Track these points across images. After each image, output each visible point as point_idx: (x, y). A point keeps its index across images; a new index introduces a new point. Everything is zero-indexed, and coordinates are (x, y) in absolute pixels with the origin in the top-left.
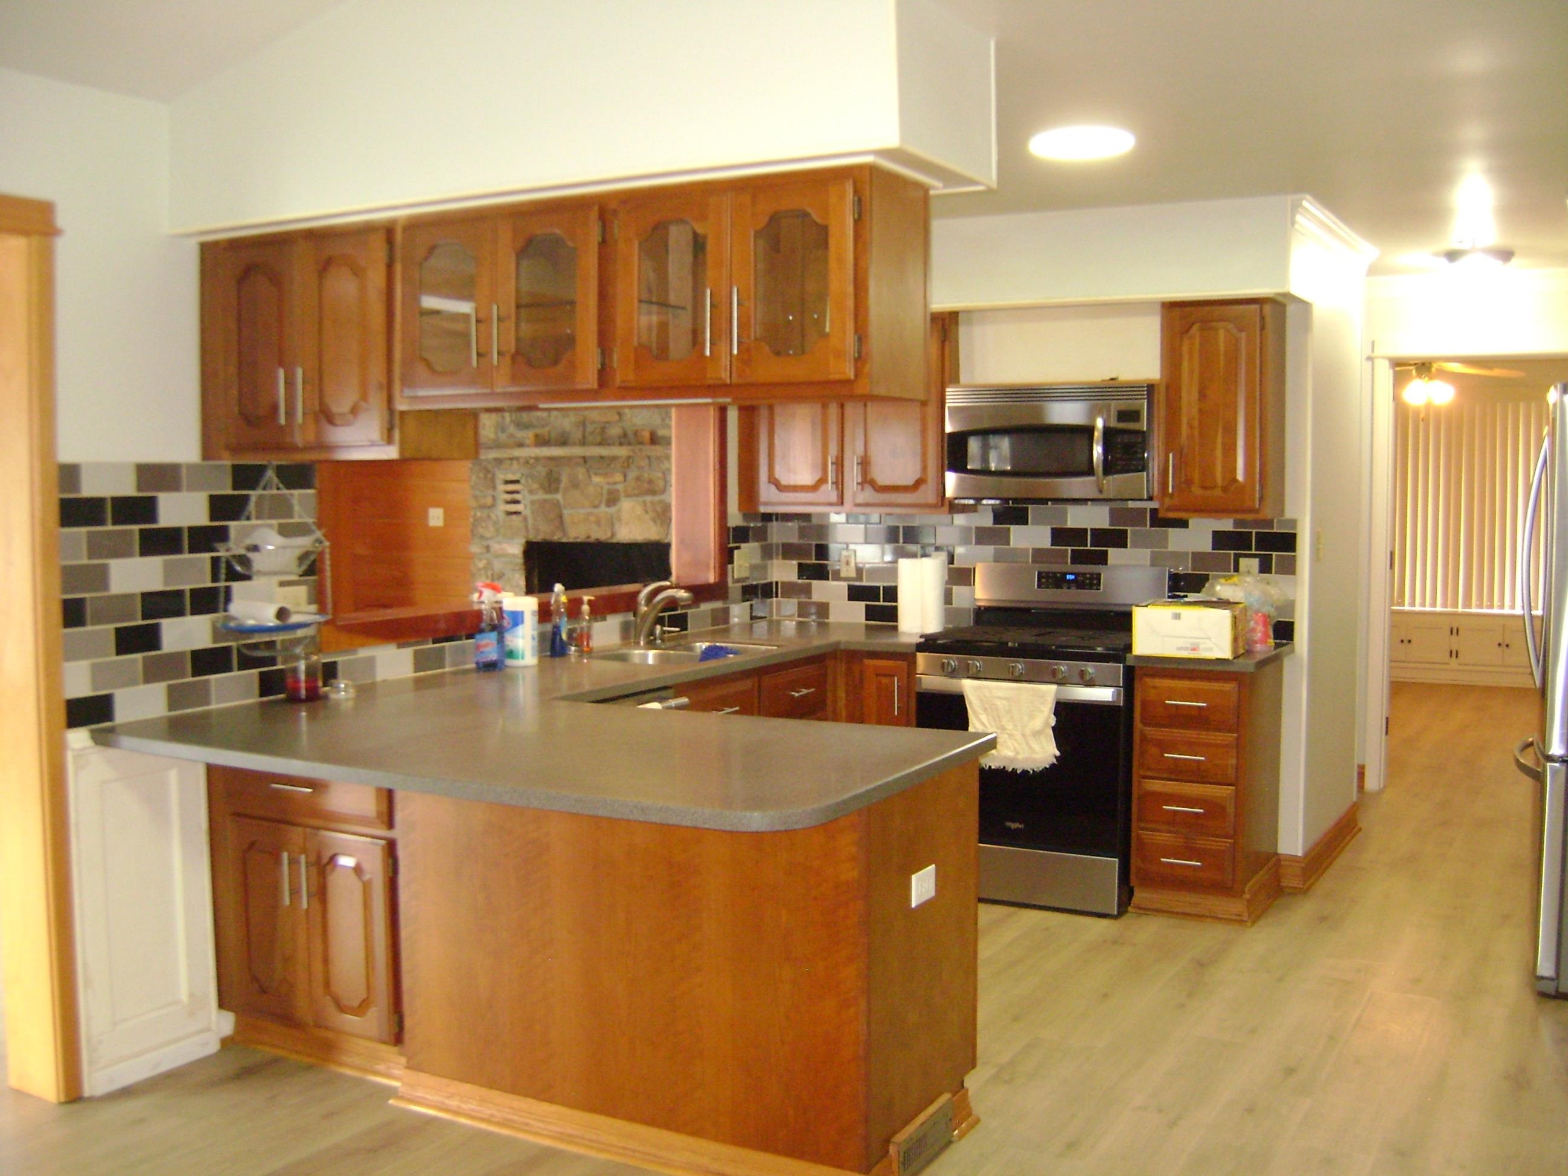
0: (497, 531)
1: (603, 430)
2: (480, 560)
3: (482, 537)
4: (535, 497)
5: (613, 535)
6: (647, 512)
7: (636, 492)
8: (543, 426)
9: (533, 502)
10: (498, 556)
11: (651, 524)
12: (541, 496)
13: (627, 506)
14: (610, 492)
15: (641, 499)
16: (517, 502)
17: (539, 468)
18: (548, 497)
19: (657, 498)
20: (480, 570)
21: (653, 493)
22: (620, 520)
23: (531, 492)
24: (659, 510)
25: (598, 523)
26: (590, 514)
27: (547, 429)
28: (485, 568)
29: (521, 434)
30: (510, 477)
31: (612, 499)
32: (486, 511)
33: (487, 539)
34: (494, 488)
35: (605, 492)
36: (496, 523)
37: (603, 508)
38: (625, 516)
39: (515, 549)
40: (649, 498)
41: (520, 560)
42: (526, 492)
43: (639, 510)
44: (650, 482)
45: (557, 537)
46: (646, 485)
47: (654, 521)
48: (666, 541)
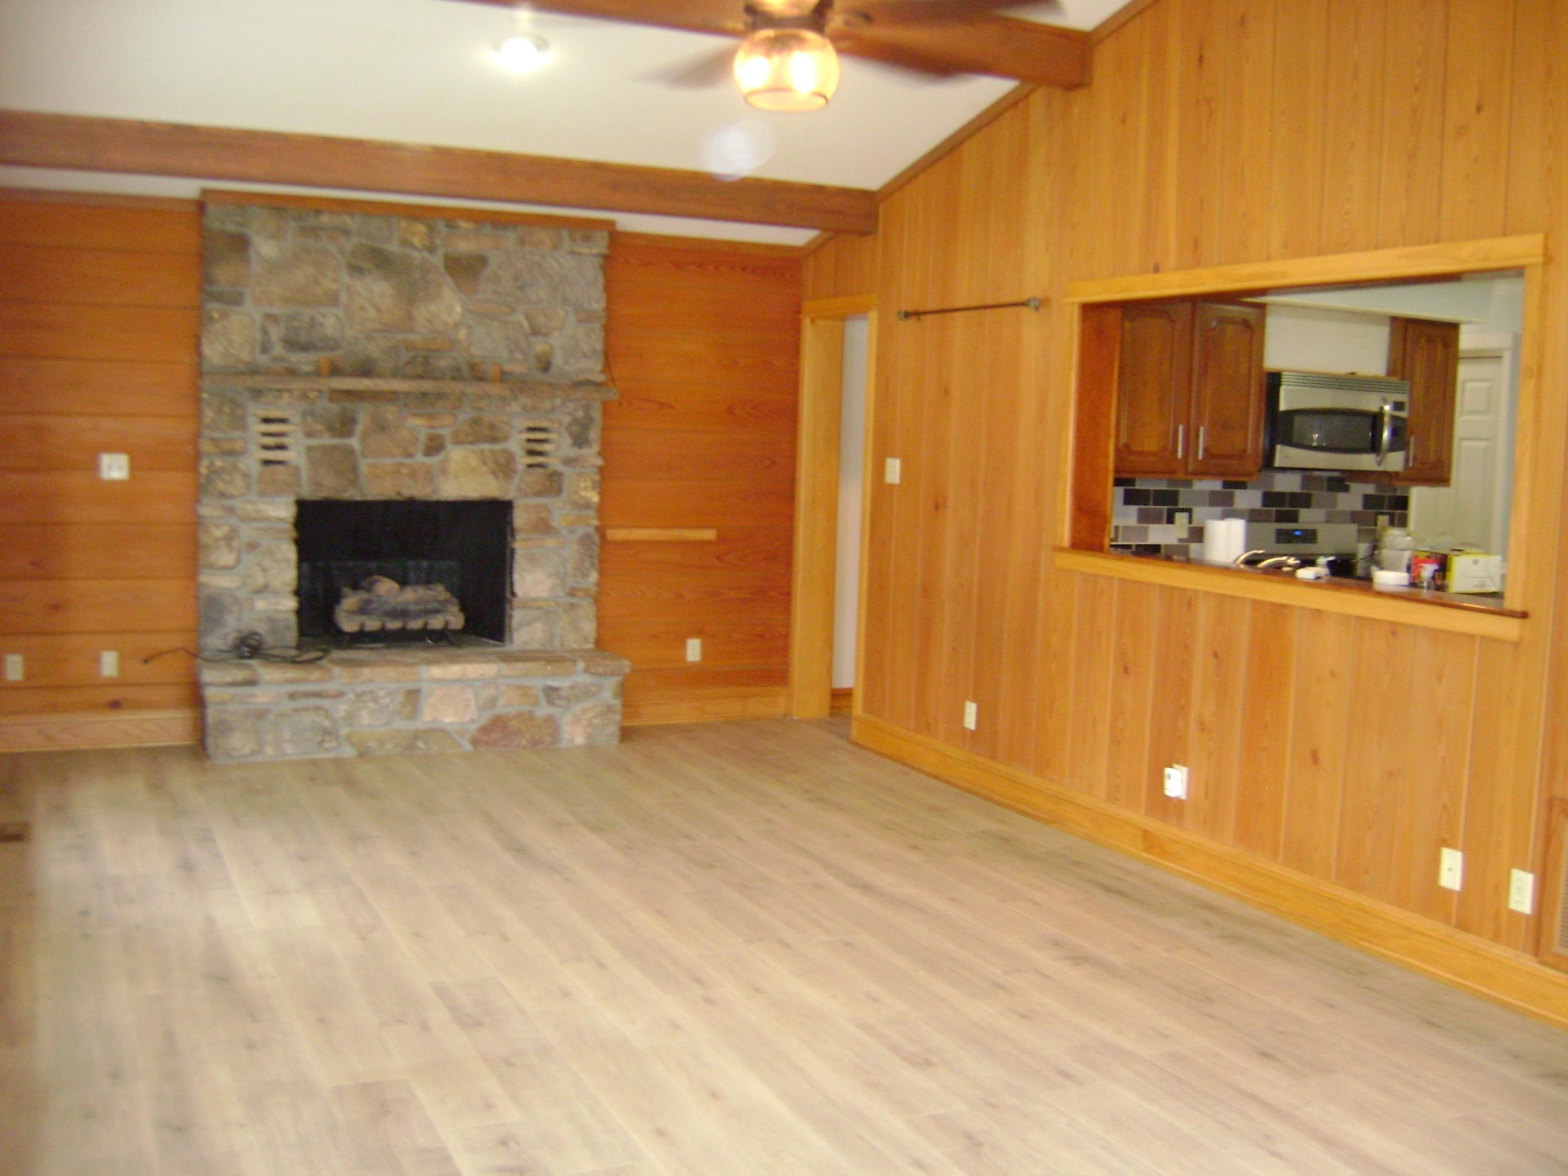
0: (248, 487)
1: (426, 359)
2: (218, 526)
3: (222, 495)
4: (314, 442)
5: (435, 491)
6: (485, 463)
7: (471, 439)
8: (333, 349)
9: (310, 449)
10: (247, 519)
11: (491, 478)
12: (327, 440)
13: (457, 455)
14: (432, 438)
15: (476, 447)
16: (281, 447)
17: (324, 403)
18: (336, 441)
19: (497, 447)
20: (218, 539)
21: (494, 440)
22: (444, 472)
23: (309, 434)
24: (502, 461)
25: (413, 475)
26: (401, 464)
27: (339, 353)
28: (229, 539)
29: (296, 358)
30: (274, 414)
31: (435, 446)
32: (230, 460)
33: (232, 497)
34: (244, 427)
35: (423, 438)
36: (246, 475)
37: (420, 458)
38: (453, 467)
39: (283, 511)
40: (487, 447)
41: (288, 526)
42: (300, 435)
43: (474, 461)
44: (492, 426)
45: (352, 494)
46: (486, 432)
47: (494, 473)
48: (507, 497)
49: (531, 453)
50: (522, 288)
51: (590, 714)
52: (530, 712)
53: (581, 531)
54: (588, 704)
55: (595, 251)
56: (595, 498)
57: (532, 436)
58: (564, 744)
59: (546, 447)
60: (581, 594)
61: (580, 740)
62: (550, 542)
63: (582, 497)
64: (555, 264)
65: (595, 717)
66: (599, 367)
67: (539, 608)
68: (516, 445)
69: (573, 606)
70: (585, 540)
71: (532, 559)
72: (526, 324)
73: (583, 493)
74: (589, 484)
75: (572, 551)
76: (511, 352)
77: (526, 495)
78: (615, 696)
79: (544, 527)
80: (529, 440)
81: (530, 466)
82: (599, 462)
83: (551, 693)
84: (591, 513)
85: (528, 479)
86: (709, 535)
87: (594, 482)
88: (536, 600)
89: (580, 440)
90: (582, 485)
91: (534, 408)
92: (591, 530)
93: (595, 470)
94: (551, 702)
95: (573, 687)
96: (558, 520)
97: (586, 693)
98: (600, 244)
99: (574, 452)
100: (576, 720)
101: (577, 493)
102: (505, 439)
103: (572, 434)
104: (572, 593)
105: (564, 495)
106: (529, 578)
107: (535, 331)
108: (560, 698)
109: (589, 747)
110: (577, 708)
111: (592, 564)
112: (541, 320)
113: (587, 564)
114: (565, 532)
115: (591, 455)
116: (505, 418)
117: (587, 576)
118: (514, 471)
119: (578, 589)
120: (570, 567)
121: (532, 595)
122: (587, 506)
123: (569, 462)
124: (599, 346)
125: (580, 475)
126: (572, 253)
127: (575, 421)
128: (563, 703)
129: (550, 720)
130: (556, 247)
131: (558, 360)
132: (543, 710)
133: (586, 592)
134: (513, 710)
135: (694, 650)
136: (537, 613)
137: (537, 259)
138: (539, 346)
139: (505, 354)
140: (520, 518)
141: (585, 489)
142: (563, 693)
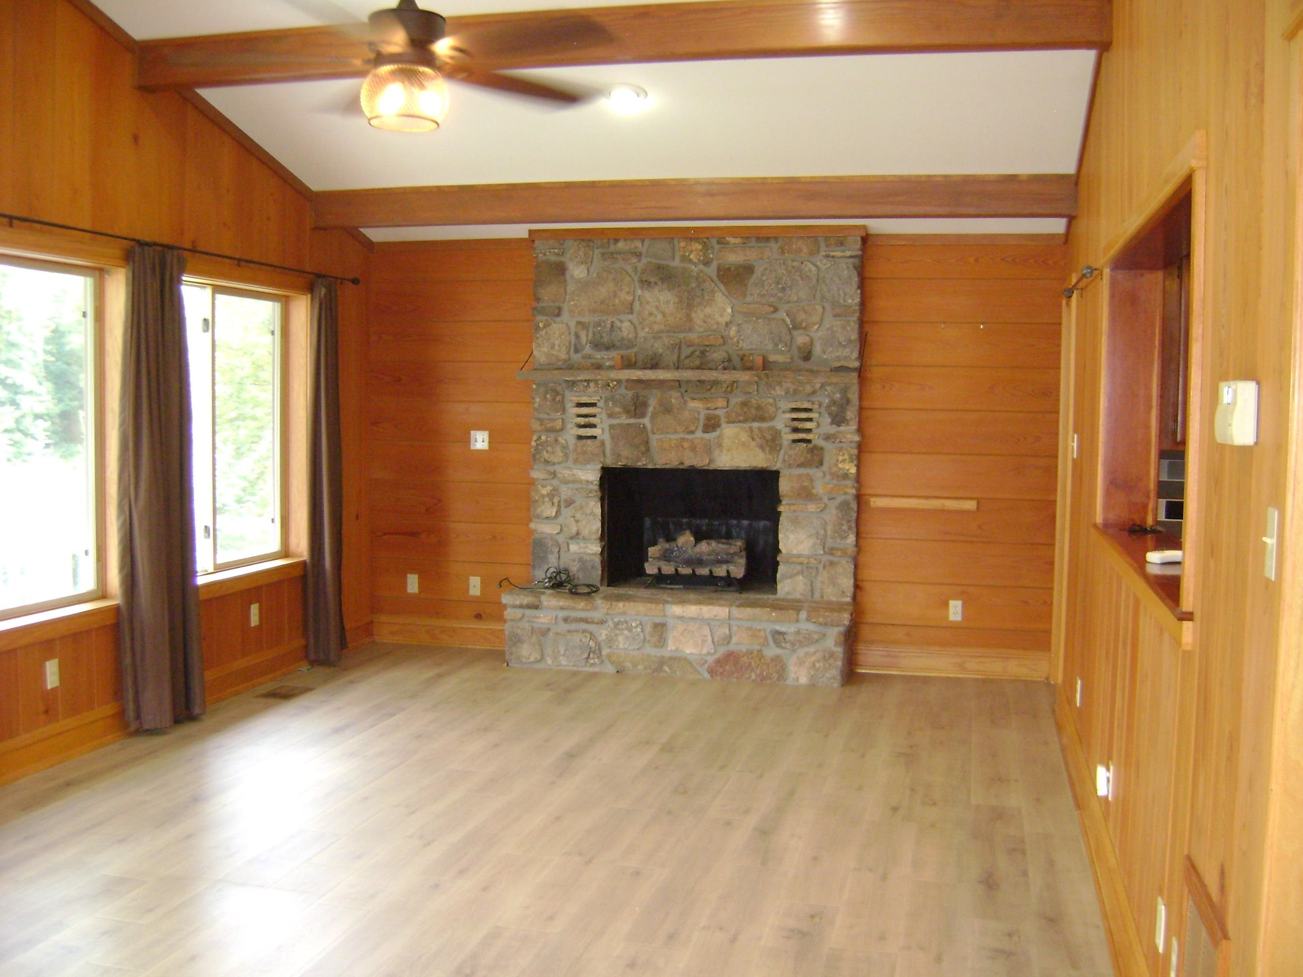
0: (566, 456)
1: (703, 353)
2: (543, 486)
3: (547, 462)
4: (615, 421)
5: (711, 461)
6: (753, 439)
7: (741, 418)
8: (628, 348)
9: (612, 427)
10: (566, 482)
11: (759, 451)
12: (624, 420)
13: (729, 431)
14: (708, 418)
15: (746, 425)
16: (593, 426)
17: (623, 391)
18: (632, 421)
19: (764, 425)
20: (543, 496)
21: (762, 419)
22: (720, 446)
23: (611, 416)
24: (768, 437)
25: (693, 449)
26: (683, 439)
27: (635, 350)
28: (551, 496)
29: (598, 355)
30: (585, 399)
31: (711, 425)
32: (552, 436)
33: (554, 464)
34: (564, 410)
35: (702, 418)
36: (565, 448)
37: (699, 434)
38: (726, 442)
39: (591, 475)
40: (756, 425)
41: (595, 487)
42: (604, 416)
43: (744, 437)
44: (759, 408)
45: (643, 463)
46: (753, 411)
47: (762, 447)
48: (775, 469)
49: (796, 430)
50: (783, 289)
51: (813, 659)
52: (759, 651)
53: (840, 499)
54: (812, 649)
55: (848, 253)
56: (853, 470)
57: (795, 415)
58: (789, 682)
59: (808, 425)
60: (839, 553)
61: (803, 680)
62: (812, 507)
63: (840, 469)
64: (814, 268)
65: (818, 661)
66: (855, 355)
67: (801, 563)
68: (781, 422)
69: (832, 563)
70: (844, 506)
71: (795, 522)
72: (788, 320)
73: (840, 465)
74: (846, 457)
75: (832, 514)
76: (776, 345)
77: (790, 466)
78: (836, 644)
79: (806, 494)
80: (794, 419)
81: (795, 441)
82: (857, 438)
83: (778, 637)
84: (849, 483)
85: (791, 453)
86: (971, 505)
87: (851, 456)
88: (799, 556)
89: (838, 420)
90: (841, 458)
91: (796, 392)
92: (850, 498)
93: (854, 445)
94: (778, 644)
95: (798, 632)
96: (819, 489)
97: (807, 640)
98: (854, 247)
99: (833, 429)
100: (801, 663)
101: (836, 465)
102: (772, 418)
103: (830, 414)
104: (831, 551)
105: (825, 467)
106: (792, 537)
107: (796, 326)
108: (785, 642)
109: (812, 686)
110: (801, 652)
111: (850, 528)
112: (802, 316)
113: (845, 527)
114: (825, 500)
115: (849, 433)
116: (771, 401)
117: (846, 538)
118: (781, 446)
119: (837, 549)
120: (829, 528)
121: (795, 552)
122: (846, 476)
123: (828, 438)
124: (854, 336)
125: (841, 449)
126: (827, 256)
127: (834, 402)
128: (788, 646)
129: (777, 659)
130: (814, 252)
131: (817, 349)
132: (771, 651)
133: (844, 552)
134: (744, 649)
135: (955, 611)
136: (799, 568)
137: (796, 264)
138: (801, 339)
139: (770, 346)
140: (784, 486)
141: (844, 461)
142: (788, 637)
